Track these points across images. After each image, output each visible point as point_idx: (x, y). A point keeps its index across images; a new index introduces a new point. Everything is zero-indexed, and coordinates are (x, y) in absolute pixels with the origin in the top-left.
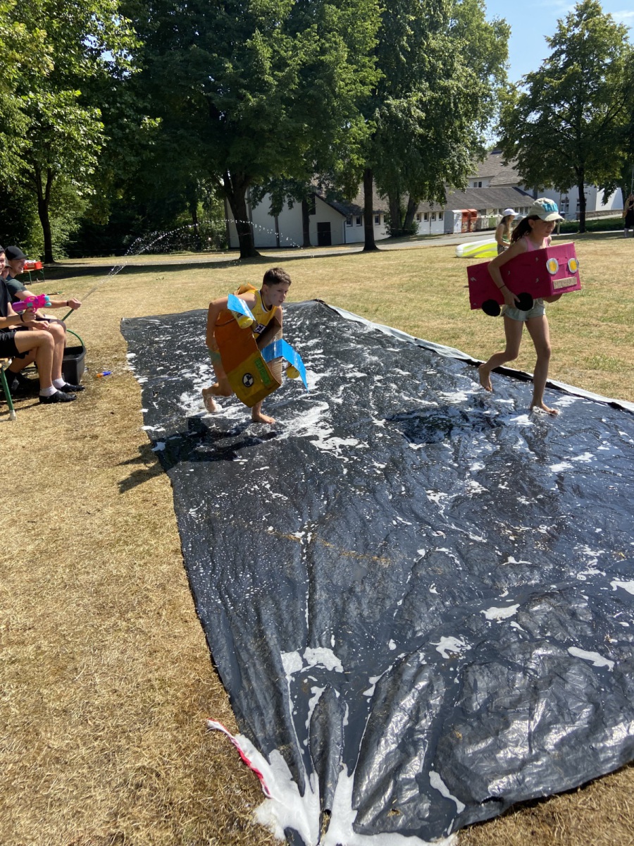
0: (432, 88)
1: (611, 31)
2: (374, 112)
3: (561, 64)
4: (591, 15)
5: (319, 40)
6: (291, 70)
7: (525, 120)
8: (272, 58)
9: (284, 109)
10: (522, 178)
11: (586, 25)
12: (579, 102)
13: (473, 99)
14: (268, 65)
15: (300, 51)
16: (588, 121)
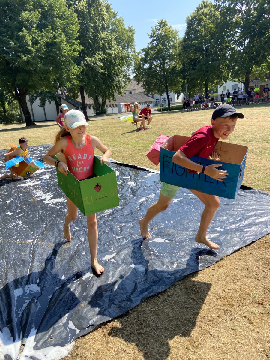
0: (104, 53)
1: (172, 32)
2: (81, 63)
3: (155, 45)
4: (164, 26)
5: (53, 33)
6: (41, 45)
7: (143, 67)
8: (32, 40)
9: (40, 62)
10: (145, 90)
11: (162, 29)
12: (163, 60)
13: (121, 58)
14: (30, 43)
15: (45, 37)
16: (168, 68)
